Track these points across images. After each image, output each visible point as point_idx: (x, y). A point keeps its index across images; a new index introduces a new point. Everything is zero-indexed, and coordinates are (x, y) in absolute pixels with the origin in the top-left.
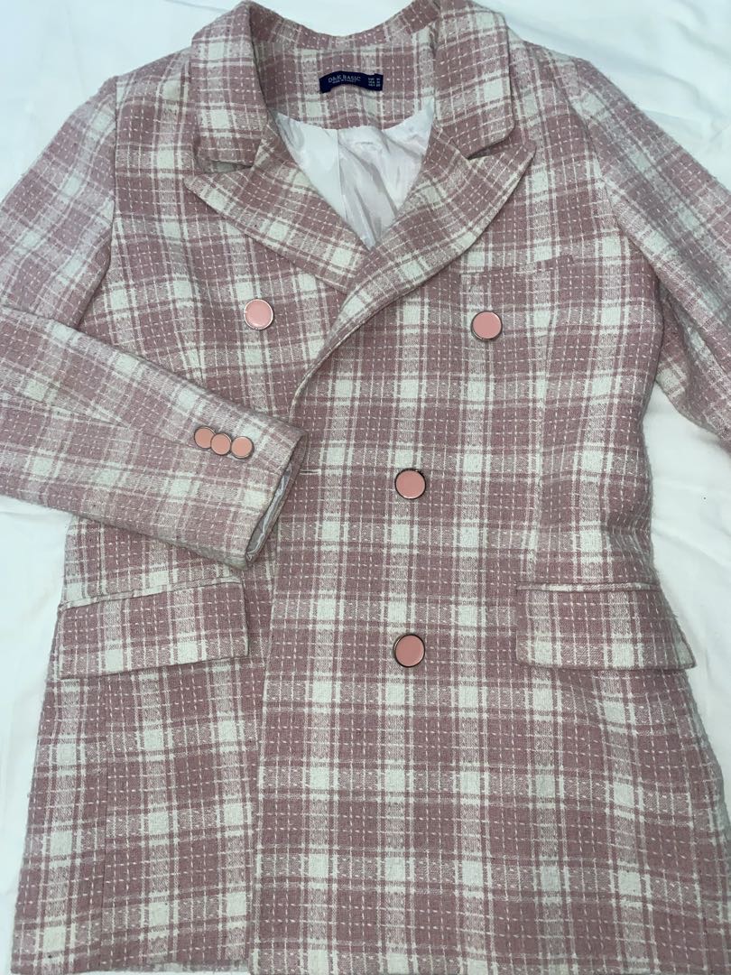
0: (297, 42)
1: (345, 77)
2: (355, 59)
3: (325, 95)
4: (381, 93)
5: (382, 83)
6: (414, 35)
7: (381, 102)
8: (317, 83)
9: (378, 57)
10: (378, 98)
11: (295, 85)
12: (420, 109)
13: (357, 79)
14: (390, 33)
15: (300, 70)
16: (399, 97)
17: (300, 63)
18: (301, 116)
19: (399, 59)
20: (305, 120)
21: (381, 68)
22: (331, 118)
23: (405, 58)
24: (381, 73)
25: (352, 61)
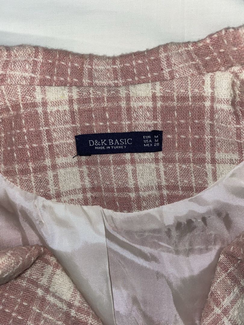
0: (38, 76)
1: (111, 141)
2: (124, 112)
3: (84, 158)
4: (161, 155)
5: (161, 141)
6: (207, 78)
7: (161, 166)
8: (72, 141)
9: (155, 108)
10: (157, 160)
11: (42, 148)
12: (215, 178)
13: (127, 141)
14: (169, 65)
15: (47, 124)
16: (185, 161)
17: (45, 113)
18: (52, 192)
19: (183, 111)
20: (58, 196)
21: (159, 122)
22: (93, 189)
23: (192, 110)
24: (159, 129)
25: (119, 115)
